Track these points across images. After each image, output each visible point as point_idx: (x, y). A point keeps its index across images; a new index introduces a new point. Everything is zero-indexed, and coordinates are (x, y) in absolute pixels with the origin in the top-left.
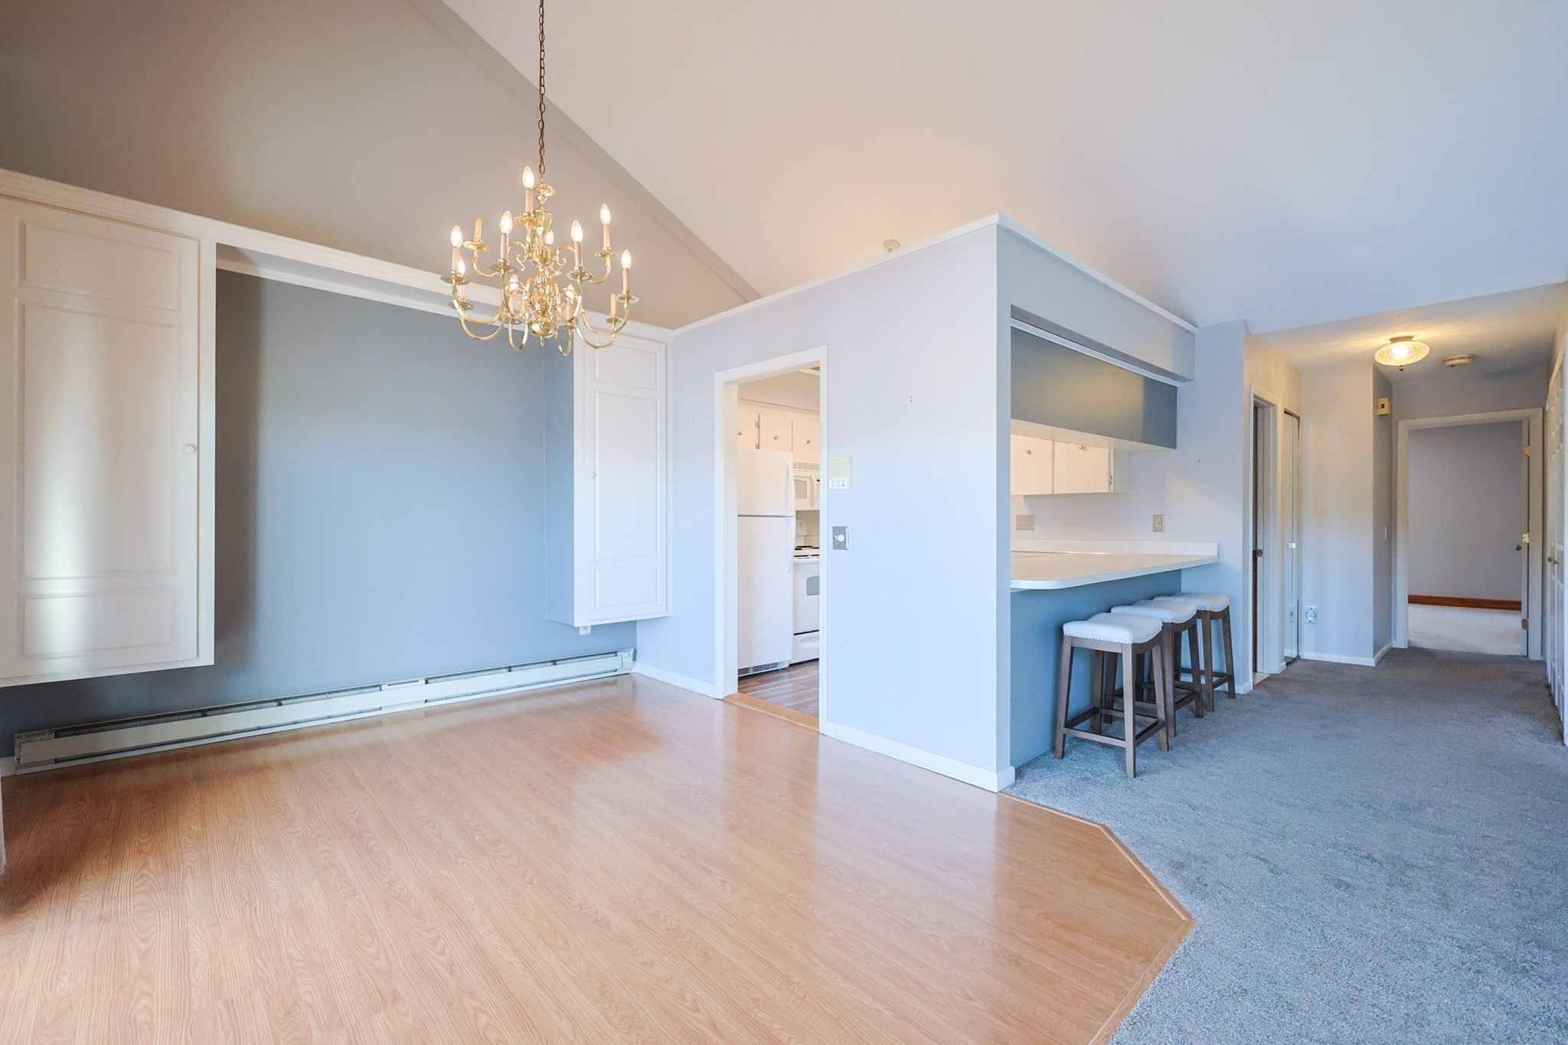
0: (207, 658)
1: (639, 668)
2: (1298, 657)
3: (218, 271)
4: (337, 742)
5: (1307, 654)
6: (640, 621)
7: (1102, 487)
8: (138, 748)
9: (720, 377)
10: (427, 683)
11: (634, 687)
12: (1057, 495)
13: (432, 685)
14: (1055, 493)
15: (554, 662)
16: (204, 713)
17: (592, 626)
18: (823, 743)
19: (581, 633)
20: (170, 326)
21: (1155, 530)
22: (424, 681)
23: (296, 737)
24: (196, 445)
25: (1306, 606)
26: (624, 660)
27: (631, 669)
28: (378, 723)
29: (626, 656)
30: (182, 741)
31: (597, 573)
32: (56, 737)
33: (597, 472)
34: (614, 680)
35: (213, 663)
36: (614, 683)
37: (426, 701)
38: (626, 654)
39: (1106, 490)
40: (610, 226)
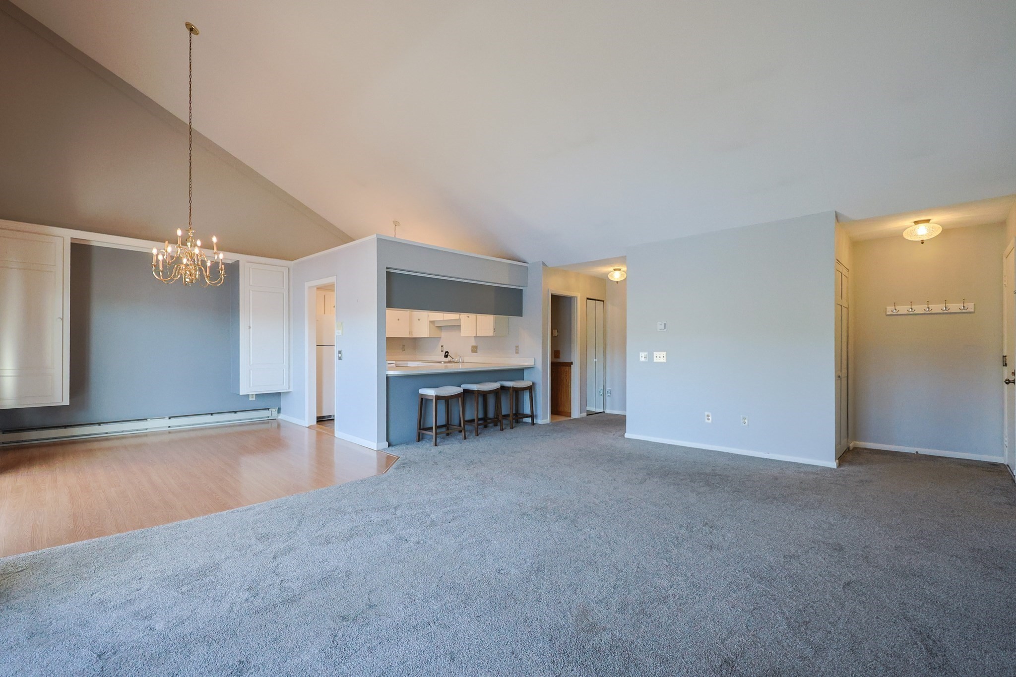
0: (66, 402)
1: (281, 417)
2: (604, 412)
3: (71, 243)
4: (125, 442)
5: (608, 411)
6: (283, 393)
7: (491, 334)
8: (37, 440)
9: (307, 284)
10: (169, 418)
11: (279, 426)
12: (479, 337)
13: (172, 420)
14: (477, 335)
15: (235, 412)
16: (65, 427)
17: (256, 395)
18: (336, 441)
19: (250, 400)
20: (51, 272)
21: (516, 353)
22: (168, 418)
23: (107, 439)
24: (62, 317)
25: (608, 388)
26: (273, 412)
27: (277, 417)
28: (146, 435)
29: (274, 411)
30: (56, 438)
31: (251, 371)
32: (3, 433)
33: (251, 326)
34: (268, 421)
35: (69, 404)
36: (268, 423)
37: (169, 427)
38: (274, 410)
39: (493, 335)
40: (217, 244)
